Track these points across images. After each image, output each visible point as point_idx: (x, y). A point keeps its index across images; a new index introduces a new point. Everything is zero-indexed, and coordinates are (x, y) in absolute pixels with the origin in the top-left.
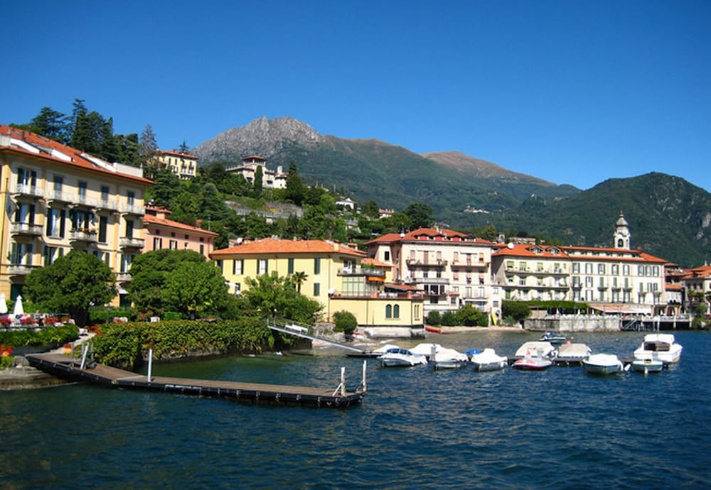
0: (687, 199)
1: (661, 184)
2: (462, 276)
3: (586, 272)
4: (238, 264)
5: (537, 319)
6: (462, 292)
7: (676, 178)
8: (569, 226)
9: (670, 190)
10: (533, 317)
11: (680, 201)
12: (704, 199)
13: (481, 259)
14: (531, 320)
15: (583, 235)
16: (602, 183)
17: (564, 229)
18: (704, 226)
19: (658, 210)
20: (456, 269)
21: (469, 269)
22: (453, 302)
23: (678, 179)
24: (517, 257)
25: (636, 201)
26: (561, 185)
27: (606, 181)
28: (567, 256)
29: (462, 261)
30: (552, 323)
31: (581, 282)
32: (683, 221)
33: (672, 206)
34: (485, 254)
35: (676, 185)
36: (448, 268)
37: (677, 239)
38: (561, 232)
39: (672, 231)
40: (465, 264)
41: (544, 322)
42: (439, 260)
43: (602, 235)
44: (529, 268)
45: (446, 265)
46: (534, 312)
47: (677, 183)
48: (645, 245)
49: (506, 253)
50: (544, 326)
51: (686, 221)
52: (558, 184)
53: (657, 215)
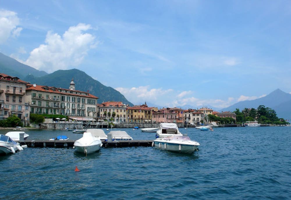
2: (11, 99)
3: (67, 101)
5: (48, 123)
6: (10, 108)
10: (45, 122)
13: (21, 91)
14: (44, 124)
20: (8, 95)
21: (14, 96)
22: (6, 114)
24: (37, 91)
28: (60, 93)
29: (11, 91)
30: (55, 125)
31: (65, 105)
34: (23, 88)
40: (13, 93)
41: (51, 125)
44: (43, 97)
45: (3, 93)
46: (46, 119)
49: (33, 89)
50: (51, 127)
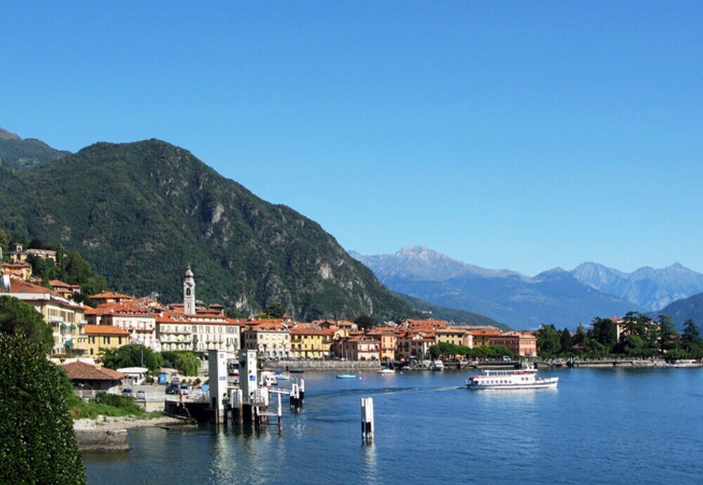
0: (196, 182)
1: (163, 158)
2: (142, 335)
3: (200, 331)
4: (106, 339)
7: (182, 150)
8: (50, 212)
9: (174, 168)
11: (186, 184)
12: (214, 183)
13: (151, 326)
15: (68, 226)
16: (88, 147)
17: (44, 216)
18: (213, 221)
19: (160, 195)
20: (138, 332)
21: (145, 332)
23: (184, 153)
24: (166, 323)
25: (133, 179)
26: (26, 140)
27: (93, 145)
32: (190, 212)
33: (177, 191)
34: (153, 322)
35: (182, 160)
36: (134, 331)
37: (183, 238)
38: (40, 220)
39: (176, 225)
40: (143, 329)
42: (130, 327)
43: (93, 227)
44: (171, 330)
47: (182, 156)
48: (147, 244)
51: (193, 213)
52: (23, 138)
53: (159, 202)
